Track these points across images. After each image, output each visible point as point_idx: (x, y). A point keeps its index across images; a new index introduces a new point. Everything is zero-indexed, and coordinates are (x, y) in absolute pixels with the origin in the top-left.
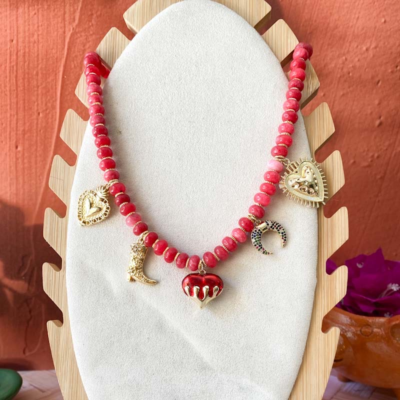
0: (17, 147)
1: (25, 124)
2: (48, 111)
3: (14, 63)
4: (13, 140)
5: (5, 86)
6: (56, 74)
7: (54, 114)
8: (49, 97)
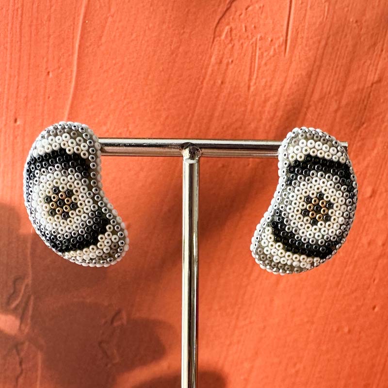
0: (16, 121)
1: (28, 87)
2: (61, 68)
3: (20, 5)
4: (11, 111)
5: (6, 36)
6: (74, 18)
7: (70, 74)
8: (63, 51)
